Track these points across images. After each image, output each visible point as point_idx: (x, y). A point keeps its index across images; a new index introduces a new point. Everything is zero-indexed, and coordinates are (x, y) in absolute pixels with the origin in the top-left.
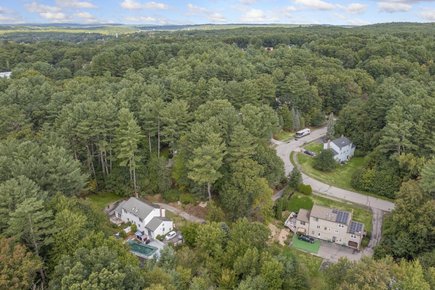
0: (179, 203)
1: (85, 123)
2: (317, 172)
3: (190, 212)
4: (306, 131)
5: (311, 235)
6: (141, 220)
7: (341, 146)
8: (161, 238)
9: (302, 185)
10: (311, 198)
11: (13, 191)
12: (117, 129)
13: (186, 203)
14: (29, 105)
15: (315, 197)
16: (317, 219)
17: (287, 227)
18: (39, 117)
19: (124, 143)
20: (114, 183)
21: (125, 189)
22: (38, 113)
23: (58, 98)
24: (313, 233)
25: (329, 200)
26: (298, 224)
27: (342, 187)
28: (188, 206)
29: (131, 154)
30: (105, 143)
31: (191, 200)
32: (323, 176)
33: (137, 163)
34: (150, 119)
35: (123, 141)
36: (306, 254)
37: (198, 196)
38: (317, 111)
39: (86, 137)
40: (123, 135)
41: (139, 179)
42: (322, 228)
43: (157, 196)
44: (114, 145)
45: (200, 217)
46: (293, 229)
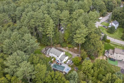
0: (67, 48)
1: (32, 20)
2: (109, 34)
3: (72, 51)
4: (101, 18)
5: (113, 58)
6: (58, 57)
7: (116, 24)
8: (65, 63)
9: (107, 39)
10: (110, 44)
11: (16, 58)
12: (45, 23)
13: (70, 48)
14: (9, 12)
15: (111, 43)
16: (117, 54)
17: (105, 56)
18: (13, 17)
19: (49, 28)
20: (44, 41)
21: (48, 43)
22: (13, 15)
23: (19, 10)
24: (115, 58)
25: (116, 45)
26: (109, 55)
27: (118, 39)
28: (70, 49)
29: (51, 32)
30: (41, 28)
31: (72, 47)
32: (111, 35)
33: (53, 35)
34: (55, 18)
35: (48, 27)
36: (114, 66)
37: (74, 45)
38: (105, 11)
39: (34, 26)
40: (48, 25)
41: (53, 40)
42: (118, 57)
43: (59, 45)
44: (44, 29)
45: (76, 53)
46: (107, 56)
